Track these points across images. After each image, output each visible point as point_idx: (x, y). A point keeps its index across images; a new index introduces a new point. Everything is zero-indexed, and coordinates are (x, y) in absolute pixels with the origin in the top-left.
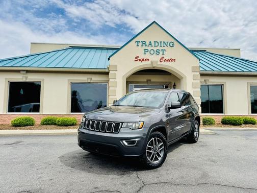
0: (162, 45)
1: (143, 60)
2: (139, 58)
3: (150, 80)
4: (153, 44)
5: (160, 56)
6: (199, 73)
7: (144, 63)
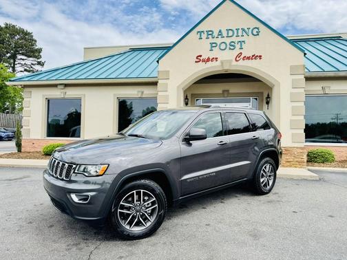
0: (240, 34)
1: (208, 60)
2: (201, 58)
3: (228, 91)
4: (225, 34)
5: (237, 51)
6: (303, 77)
7: (210, 64)
